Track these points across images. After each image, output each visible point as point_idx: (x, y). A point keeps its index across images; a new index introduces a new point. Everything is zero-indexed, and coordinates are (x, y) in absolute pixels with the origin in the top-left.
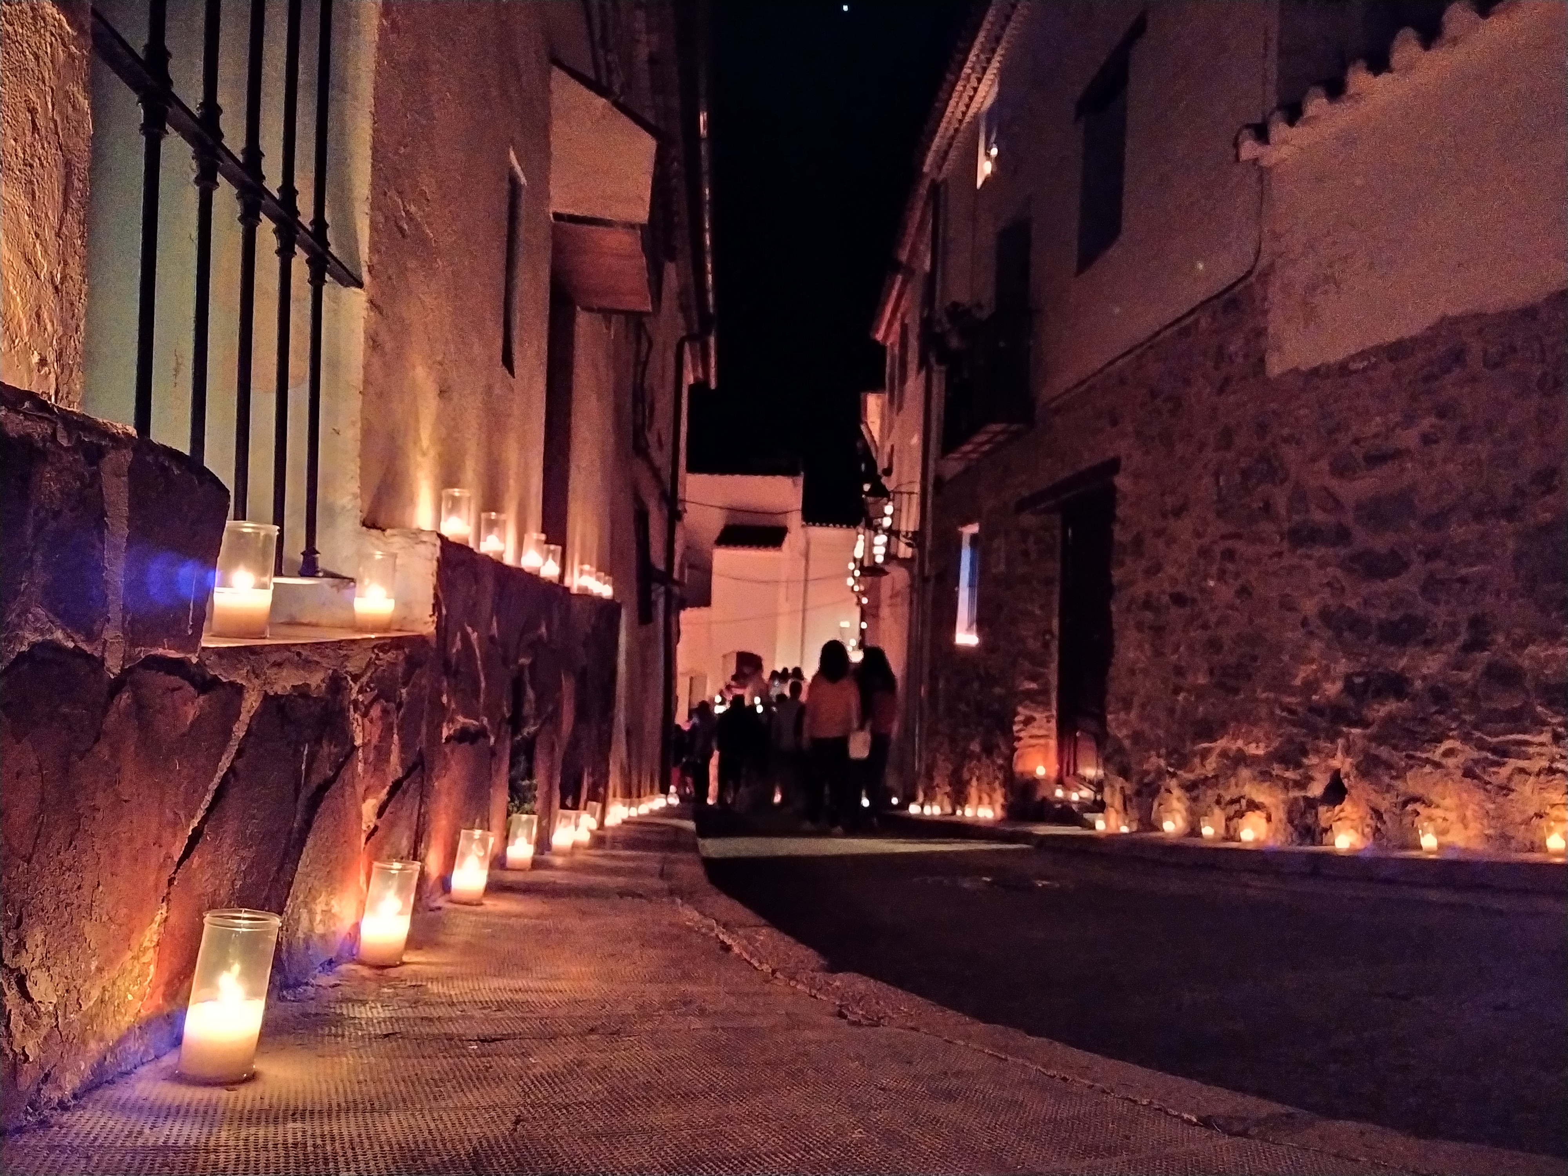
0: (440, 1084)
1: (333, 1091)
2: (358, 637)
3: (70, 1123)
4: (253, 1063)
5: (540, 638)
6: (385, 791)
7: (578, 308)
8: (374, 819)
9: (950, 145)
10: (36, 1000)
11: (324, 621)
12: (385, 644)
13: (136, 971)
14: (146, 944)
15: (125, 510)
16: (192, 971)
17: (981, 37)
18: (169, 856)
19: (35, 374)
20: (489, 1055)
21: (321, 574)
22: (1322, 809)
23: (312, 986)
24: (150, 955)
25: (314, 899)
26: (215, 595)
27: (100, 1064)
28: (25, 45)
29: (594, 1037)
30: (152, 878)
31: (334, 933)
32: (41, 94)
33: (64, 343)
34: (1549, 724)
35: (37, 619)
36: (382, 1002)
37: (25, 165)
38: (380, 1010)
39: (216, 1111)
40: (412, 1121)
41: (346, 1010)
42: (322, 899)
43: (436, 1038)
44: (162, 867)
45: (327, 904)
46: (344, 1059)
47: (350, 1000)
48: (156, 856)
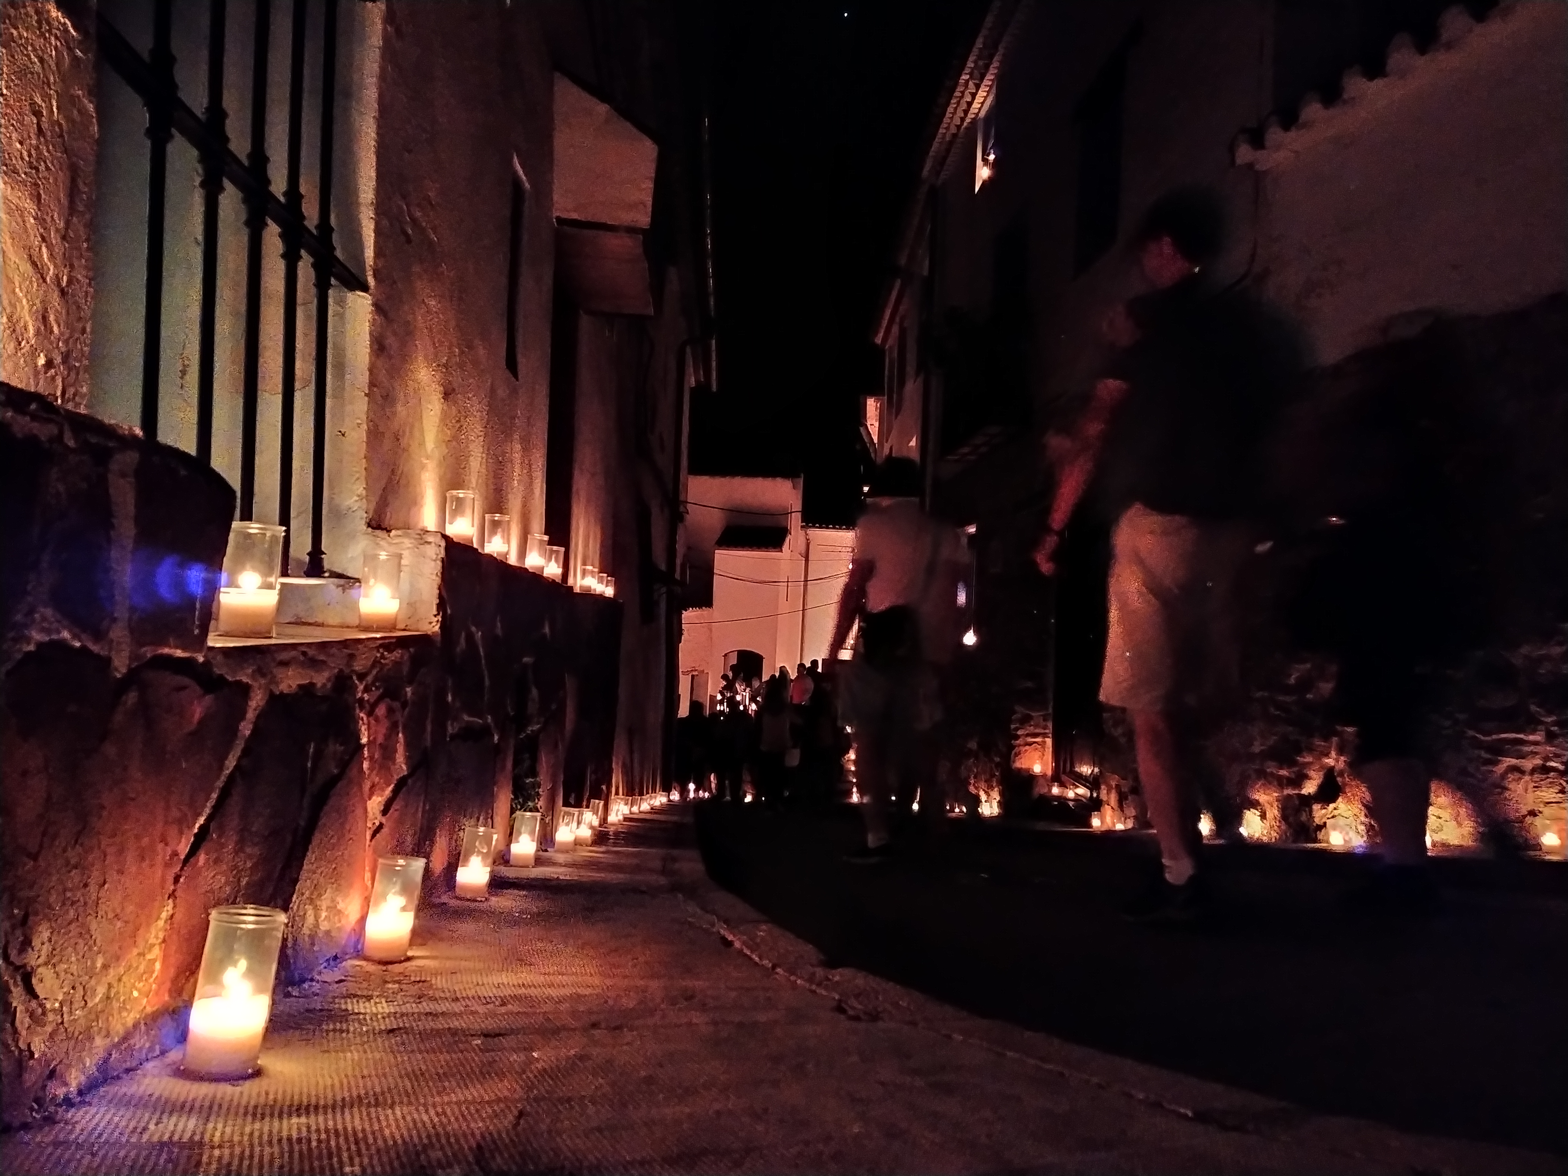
0: (443, 1078)
1: (337, 1084)
2: (363, 636)
3: (75, 1119)
4: (258, 1058)
5: (545, 635)
6: (391, 788)
7: (581, 312)
8: (379, 816)
9: (948, 151)
10: (41, 997)
11: (331, 621)
12: (390, 643)
13: (142, 968)
14: (152, 940)
15: (131, 509)
16: (198, 966)
17: (979, 43)
18: (175, 854)
19: (42, 376)
20: (493, 1050)
21: (327, 575)
22: (1316, 807)
23: (318, 982)
24: (156, 952)
25: (320, 895)
26: (221, 595)
27: (106, 1061)
28: (30, 48)
29: (596, 1032)
30: (159, 873)
31: (339, 929)
32: (47, 97)
33: (70, 346)
34: (1542, 723)
35: (44, 619)
36: (387, 997)
37: (31, 168)
38: (385, 1005)
39: (220, 1106)
40: (416, 1116)
41: (350, 1005)
42: (327, 895)
43: (438, 1033)
44: (167, 865)
45: (333, 900)
46: (349, 1054)
47: (355, 996)
48: (162, 853)
